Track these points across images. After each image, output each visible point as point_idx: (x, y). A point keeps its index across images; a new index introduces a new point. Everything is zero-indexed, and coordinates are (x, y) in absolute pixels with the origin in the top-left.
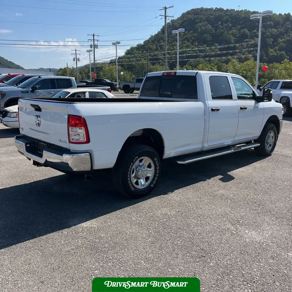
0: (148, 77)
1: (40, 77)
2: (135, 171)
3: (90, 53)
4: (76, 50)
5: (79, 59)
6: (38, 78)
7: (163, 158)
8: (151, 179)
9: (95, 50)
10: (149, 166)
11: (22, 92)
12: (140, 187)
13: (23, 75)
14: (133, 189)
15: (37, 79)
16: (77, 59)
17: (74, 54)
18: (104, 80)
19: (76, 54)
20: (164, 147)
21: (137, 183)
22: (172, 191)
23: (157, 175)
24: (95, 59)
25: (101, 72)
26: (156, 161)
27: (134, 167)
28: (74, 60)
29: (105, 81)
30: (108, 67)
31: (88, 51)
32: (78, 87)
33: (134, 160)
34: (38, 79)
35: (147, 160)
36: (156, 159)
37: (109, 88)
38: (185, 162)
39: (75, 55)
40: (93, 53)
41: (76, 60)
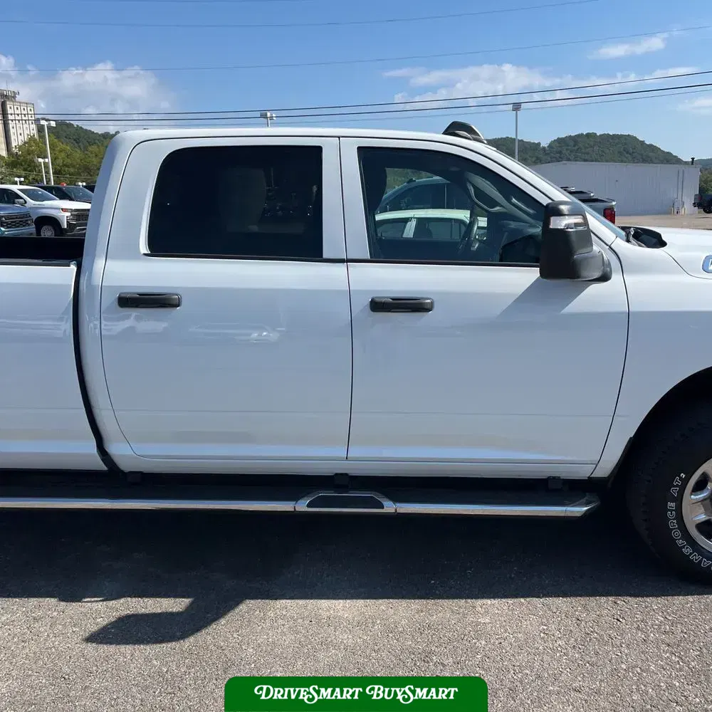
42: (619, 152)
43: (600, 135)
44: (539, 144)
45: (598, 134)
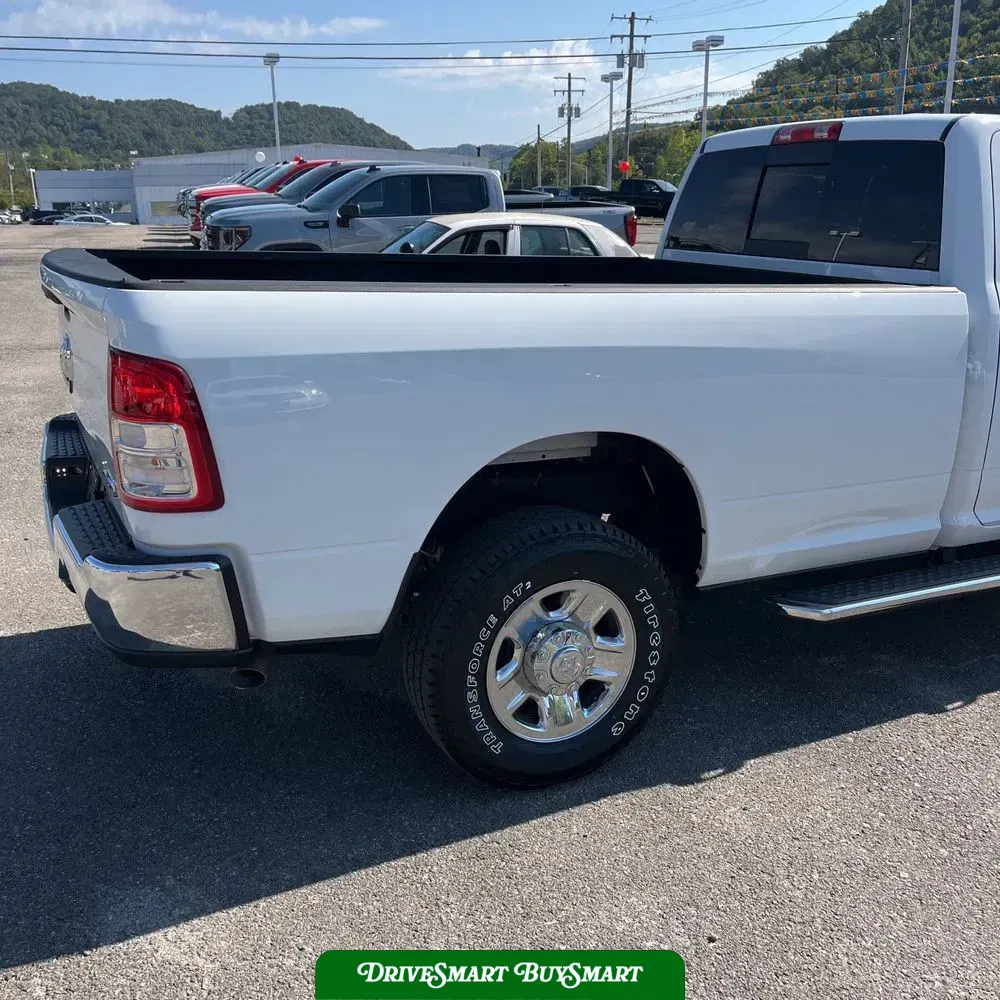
0: (707, 154)
1: (373, 168)
2: (517, 653)
3: (612, 85)
4: (569, 78)
5: (578, 109)
6: (369, 171)
7: (700, 585)
8: (614, 692)
9: (633, 76)
10: (607, 627)
11: (306, 224)
12: (541, 735)
13: (334, 164)
14: (497, 749)
15: (363, 177)
16: (570, 109)
17: (564, 92)
18: (654, 184)
19: (569, 91)
20: (704, 532)
21: (529, 712)
22: (732, 766)
23: (651, 676)
24: (632, 107)
25: (660, 157)
26: (648, 603)
27: (509, 631)
28: (561, 114)
29: (659, 188)
30: (687, 137)
31: (605, 78)
32: (511, 207)
33: (508, 601)
34: (366, 176)
35: (590, 599)
36: (643, 595)
37: (631, 213)
38: (827, 611)
39: (566, 93)
40: (626, 85)
41: (570, 112)
42: (333, 132)
43: (305, 106)
44: (219, 112)
45: (302, 105)
